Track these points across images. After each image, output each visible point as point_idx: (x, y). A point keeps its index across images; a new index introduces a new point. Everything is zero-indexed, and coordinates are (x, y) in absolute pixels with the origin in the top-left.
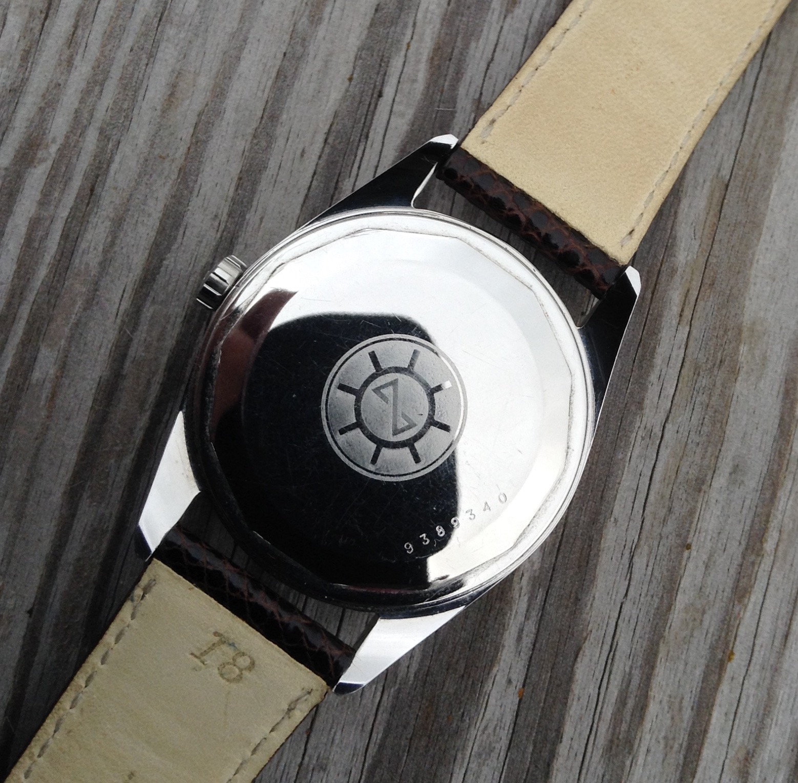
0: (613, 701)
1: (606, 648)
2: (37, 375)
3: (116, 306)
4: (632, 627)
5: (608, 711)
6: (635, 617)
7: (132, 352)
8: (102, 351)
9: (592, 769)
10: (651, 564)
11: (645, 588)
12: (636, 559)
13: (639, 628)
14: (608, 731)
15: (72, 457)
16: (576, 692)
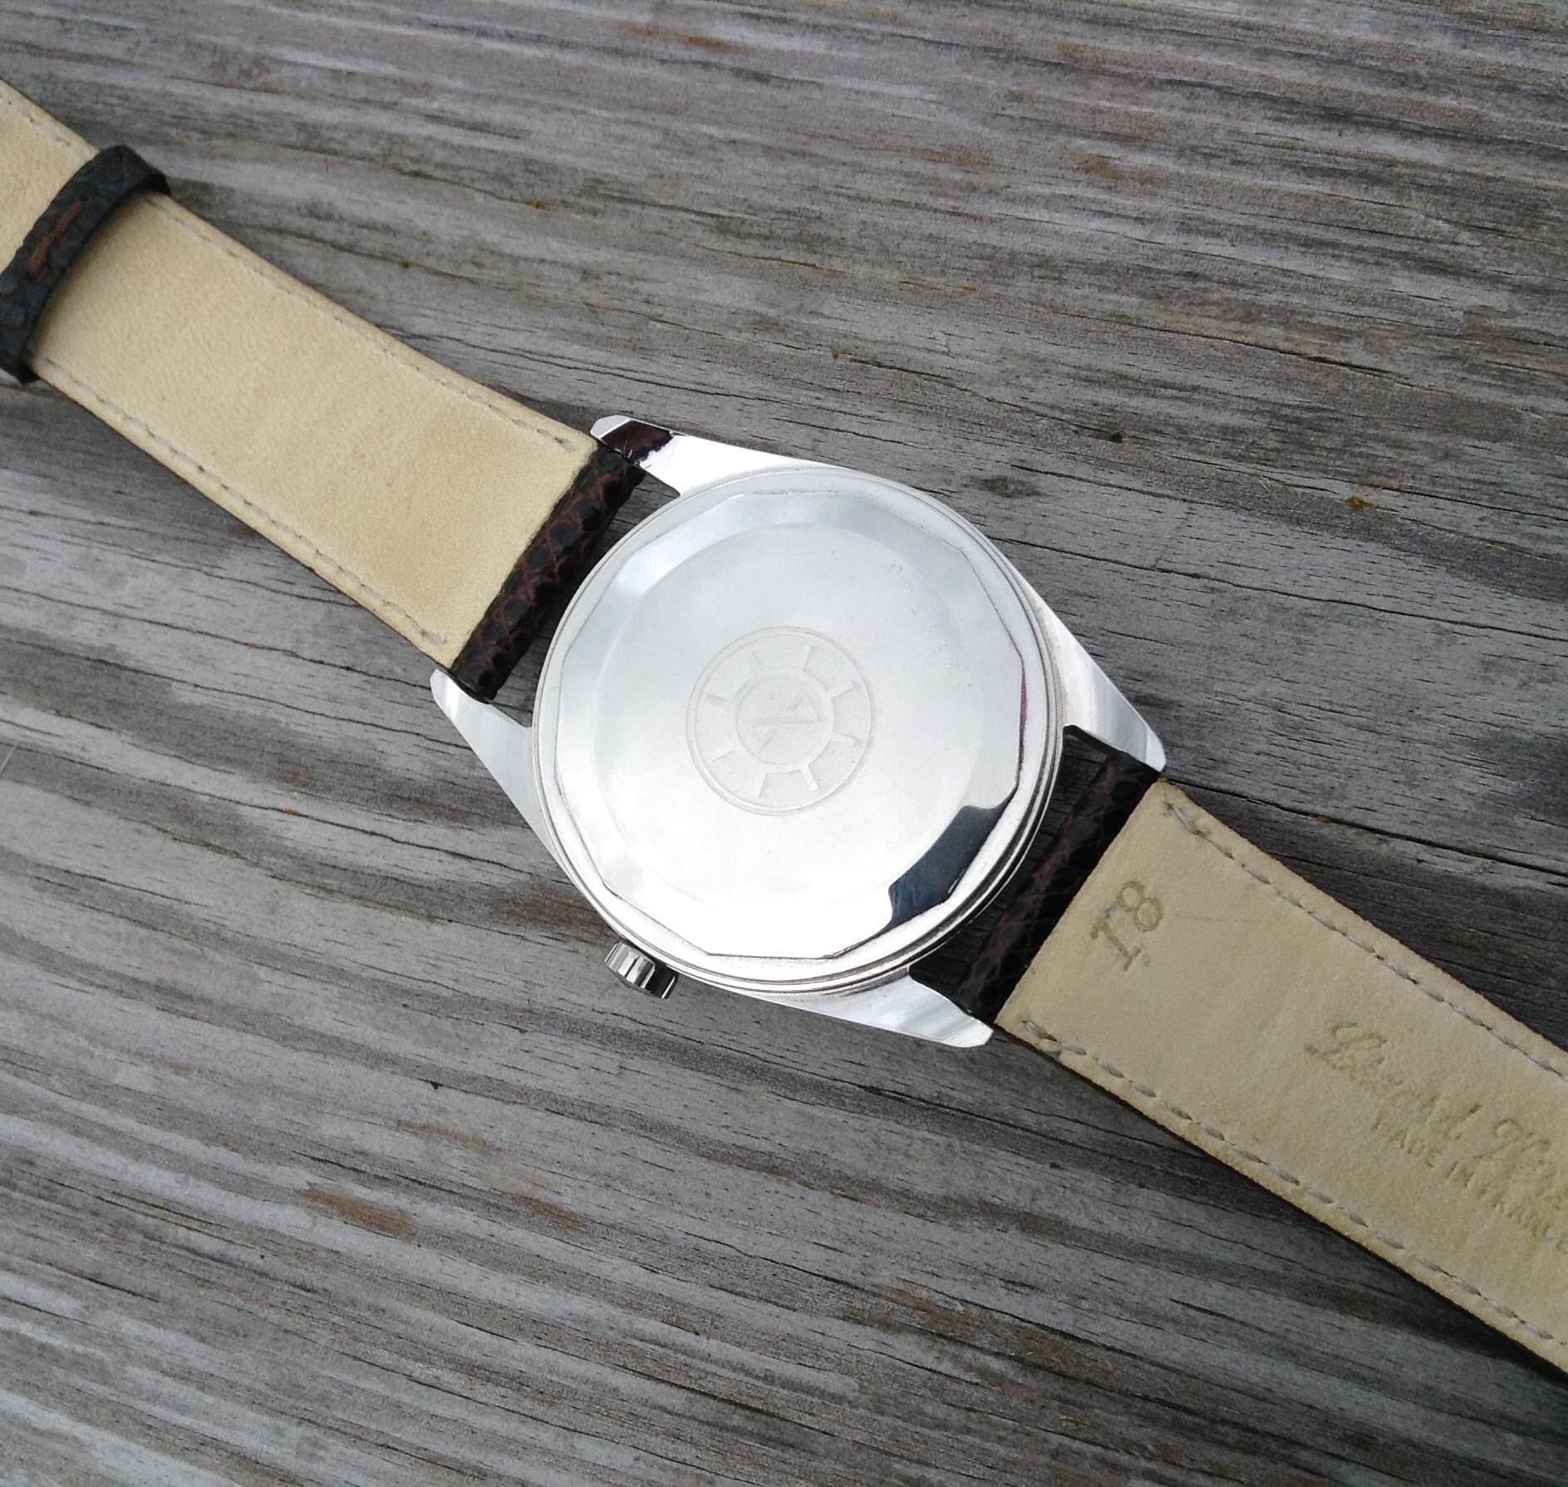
0: (584, 349)
1: (521, 362)
2: (147, 1087)
3: (74, 993)
4: (497, 331)
5: (597, 355)
6: (484, 329)
7: (131, 972)
8: (126, 1008)
9: (665, 371)
10: (423, 311)
11: (451, 317)
12: (415, 332)
13: (498, 322)
14: (620, 355)
15: (250, 1041)
16: (572, 396)
